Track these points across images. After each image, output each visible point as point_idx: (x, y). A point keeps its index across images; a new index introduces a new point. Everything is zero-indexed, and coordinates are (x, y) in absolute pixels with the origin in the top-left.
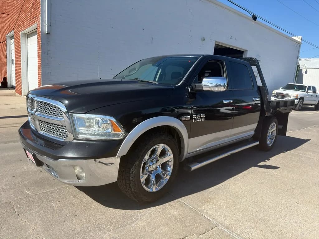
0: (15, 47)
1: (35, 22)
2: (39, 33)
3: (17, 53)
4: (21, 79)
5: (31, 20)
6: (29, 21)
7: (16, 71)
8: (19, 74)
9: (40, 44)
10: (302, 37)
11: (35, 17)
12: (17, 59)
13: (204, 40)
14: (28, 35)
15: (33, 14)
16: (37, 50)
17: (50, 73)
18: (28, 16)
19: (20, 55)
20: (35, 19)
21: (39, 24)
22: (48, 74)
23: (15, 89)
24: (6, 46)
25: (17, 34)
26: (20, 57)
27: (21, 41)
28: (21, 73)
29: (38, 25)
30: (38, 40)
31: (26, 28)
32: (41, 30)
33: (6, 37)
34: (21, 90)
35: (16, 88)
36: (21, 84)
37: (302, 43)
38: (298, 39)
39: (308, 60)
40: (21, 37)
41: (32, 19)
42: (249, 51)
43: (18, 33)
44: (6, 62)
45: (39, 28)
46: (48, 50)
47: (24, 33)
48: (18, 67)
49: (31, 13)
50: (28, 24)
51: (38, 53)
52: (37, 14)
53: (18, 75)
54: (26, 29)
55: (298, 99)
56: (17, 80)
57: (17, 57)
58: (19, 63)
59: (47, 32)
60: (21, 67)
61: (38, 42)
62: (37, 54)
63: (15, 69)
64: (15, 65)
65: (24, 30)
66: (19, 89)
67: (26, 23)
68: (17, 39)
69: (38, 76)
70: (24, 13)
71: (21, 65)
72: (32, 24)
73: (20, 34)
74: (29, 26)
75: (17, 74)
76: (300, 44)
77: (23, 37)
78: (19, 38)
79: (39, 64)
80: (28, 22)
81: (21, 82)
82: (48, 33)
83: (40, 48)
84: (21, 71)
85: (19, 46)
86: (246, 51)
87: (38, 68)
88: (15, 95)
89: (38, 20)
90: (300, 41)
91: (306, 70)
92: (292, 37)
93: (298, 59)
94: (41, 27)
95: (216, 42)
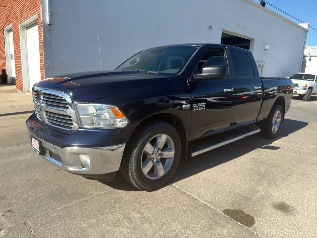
0: (14, 41)
1: (35, 12)
2: (40, 24)
3: (16, 47)
4: (22, 75)
5: (30, 11)
6: (29, 12)
7: (16, 66)
8: (19, 69)
9: (42, 36)
10: (309, 24)
11: (35, 7)
12: (17, 53)
13: (211, 29)
14: (27, 27)
15: (33, 4)
16: (38, 42)
17: (54, 67)
18: (27, 6)
19: (20, 49)
20: (36, 9)
21: (40, 14)
22: (51, 68)
23: (15, 85)
24: (4, 40)
25: (15, 27)
26: (20, 51)
27: (20, 34)
28: (21, 68)
29: (38, 15)
30: (39, 32)
31: (25, 19)
32: (42, 21)
33: (4, 31)
34: (22, 86)
35: (17, 84)
36: (22, 80)
37: (309, 30)
38: (305, 26)
39: (313, 48)
40: (20, 29)
41: (32, 10)
42: (257, 39)
43: (17, 26)
44: (4, 57)
45: (40, 19)
46: (51, 43)
47: (22, 26)
48: (18, 61)
49: (30, 3)
50: (27, 15)
51: (40, 46)
52: (37, 3)
53: (18, 71)
54: (25, 21)
55: (307, 89)
56: (17, 75)
57: (17, 52)
58: (19, 58)
59: (48, 23)
60: (21, 61)
61: (39, 34)
63: (15, 64)
64: (15, 60)
65: (23, 22)
66: (20, 85)
67: (25, 14)
68: (15, 32)
69: (41, 71)
70: (22, 4)
71: (21, 60)
72: (32, 14)
73: (19, 27)
74: (28, 17)
75: (17, 69)
76: (306, 31)
77: (22, 29)
78: (18, 31)
79: (41, 58)
80: (27, 13)
81: (22, 78)
82: (49, 24)
83: (41, 41)
84: (21, 66)
85: (18, 40)
86: (253, 39)
87: (41, 62)
88: (16, 92)
89: (38, 10)
90: (307, 28)
91: (310, 58)
92: (299, 24)
93: (304, 47)
94: (42, 17)
95: (223, 30)
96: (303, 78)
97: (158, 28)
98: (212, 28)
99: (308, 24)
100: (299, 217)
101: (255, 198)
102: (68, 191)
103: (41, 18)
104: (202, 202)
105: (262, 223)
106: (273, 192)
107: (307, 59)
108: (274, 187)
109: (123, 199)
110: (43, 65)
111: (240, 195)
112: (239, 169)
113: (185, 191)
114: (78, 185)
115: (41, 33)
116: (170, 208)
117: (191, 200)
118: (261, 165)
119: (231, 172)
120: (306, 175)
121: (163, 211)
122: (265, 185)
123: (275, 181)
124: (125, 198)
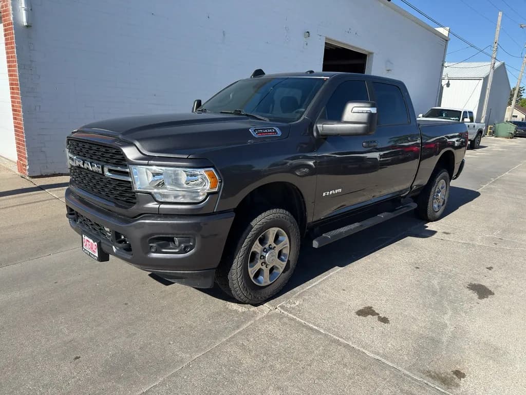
2: (9, 24)
9: (13, 48)
10: (450, 29)
16: (7, 60)
17: (40, 106)
21: (6, 6)
22: (35, 109)
32: (12, 19)
37: (450, 39)
38: (444, 31)
42: (377, 54)
45: (7, 15)
46: (32, 61)
59: (25, 24)
62: (6, 69)
76: (446, 40)
82: (27, 26)
83: (12, 57)
86: (372, 53)
90: (447, 36)
91: (449, 82)
92: (436, 29)
93: (443, 65)
94: (11, 12)
95: (326, 38)
96: (444, 115)
97: (224, 35)
98: (310, 35)
99: (448, 28)
100: (518, 366)
101: (444, 339)
102: (137, 356)
103: (9, 14)
104: (372, 355)
105: (471, 385)
106: (465, 324)
107: (444, 82)
108: (464, 315)
109: (242, 364)
110: (18, 103)
111: (422, 337)
112: (401, 286)
113: (337, 338)
114: (150, 344)
115: (11, 43)
116: (325, 373)
117: (353, 354)
118: (430, 276)
119: (392, 293)
120: (499, 288)
121: (317, 380)
122: (450, 313)
123: (461, 304)
124: (244, 362)
